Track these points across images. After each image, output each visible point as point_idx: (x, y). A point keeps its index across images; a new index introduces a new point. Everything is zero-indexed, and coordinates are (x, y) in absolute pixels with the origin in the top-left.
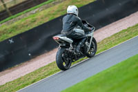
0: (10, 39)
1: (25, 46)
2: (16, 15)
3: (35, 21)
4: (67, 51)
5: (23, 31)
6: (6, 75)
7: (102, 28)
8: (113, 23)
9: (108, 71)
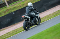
0: (13, 12)
1: (20, 15)
2: (16, 2)
3: (24, 5)
4: (28, 22)
5: (19, 9)
6: (11, 28)
7: (53, 8)
8: (58, 6)
9: (56, 26)
